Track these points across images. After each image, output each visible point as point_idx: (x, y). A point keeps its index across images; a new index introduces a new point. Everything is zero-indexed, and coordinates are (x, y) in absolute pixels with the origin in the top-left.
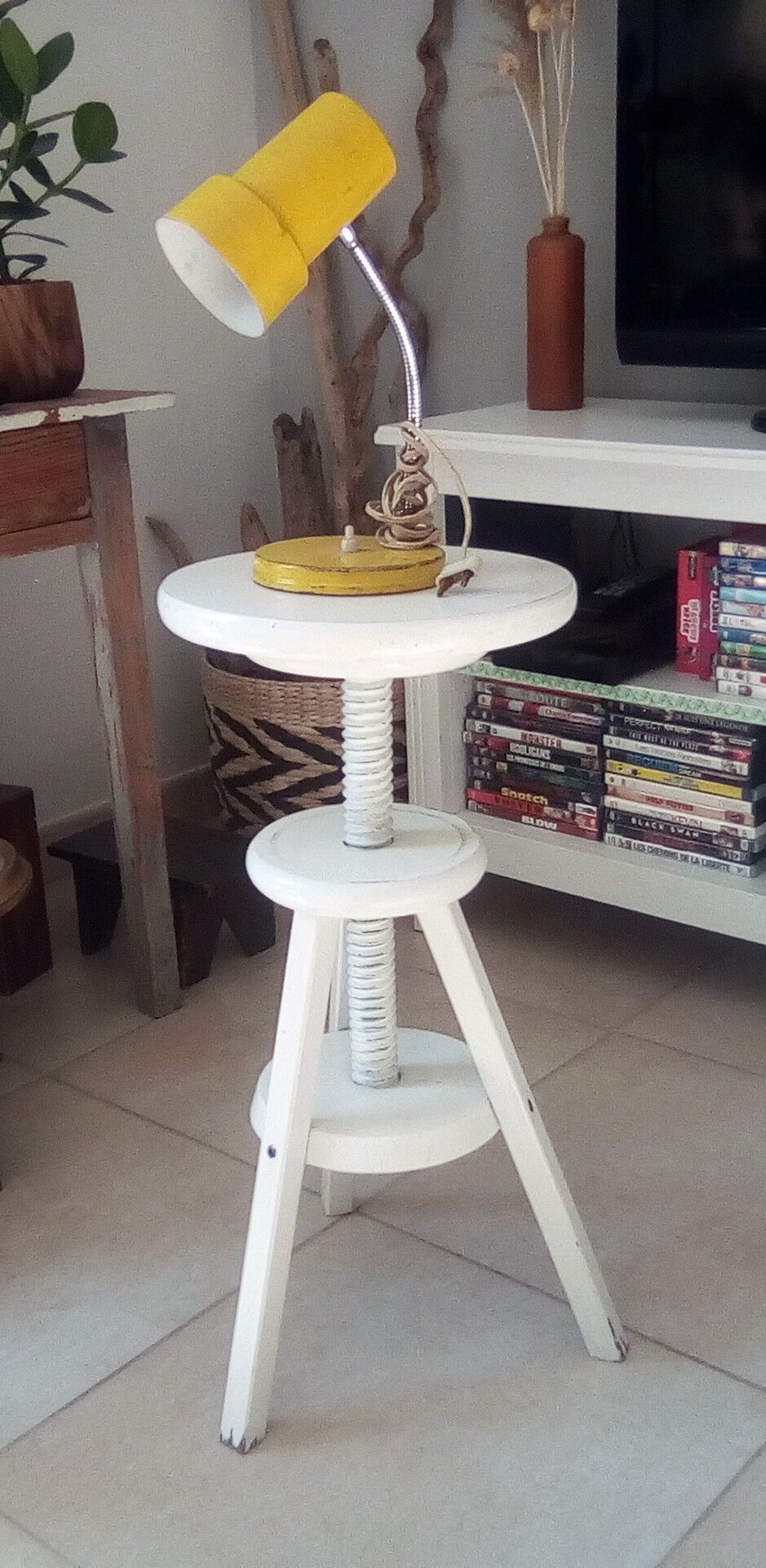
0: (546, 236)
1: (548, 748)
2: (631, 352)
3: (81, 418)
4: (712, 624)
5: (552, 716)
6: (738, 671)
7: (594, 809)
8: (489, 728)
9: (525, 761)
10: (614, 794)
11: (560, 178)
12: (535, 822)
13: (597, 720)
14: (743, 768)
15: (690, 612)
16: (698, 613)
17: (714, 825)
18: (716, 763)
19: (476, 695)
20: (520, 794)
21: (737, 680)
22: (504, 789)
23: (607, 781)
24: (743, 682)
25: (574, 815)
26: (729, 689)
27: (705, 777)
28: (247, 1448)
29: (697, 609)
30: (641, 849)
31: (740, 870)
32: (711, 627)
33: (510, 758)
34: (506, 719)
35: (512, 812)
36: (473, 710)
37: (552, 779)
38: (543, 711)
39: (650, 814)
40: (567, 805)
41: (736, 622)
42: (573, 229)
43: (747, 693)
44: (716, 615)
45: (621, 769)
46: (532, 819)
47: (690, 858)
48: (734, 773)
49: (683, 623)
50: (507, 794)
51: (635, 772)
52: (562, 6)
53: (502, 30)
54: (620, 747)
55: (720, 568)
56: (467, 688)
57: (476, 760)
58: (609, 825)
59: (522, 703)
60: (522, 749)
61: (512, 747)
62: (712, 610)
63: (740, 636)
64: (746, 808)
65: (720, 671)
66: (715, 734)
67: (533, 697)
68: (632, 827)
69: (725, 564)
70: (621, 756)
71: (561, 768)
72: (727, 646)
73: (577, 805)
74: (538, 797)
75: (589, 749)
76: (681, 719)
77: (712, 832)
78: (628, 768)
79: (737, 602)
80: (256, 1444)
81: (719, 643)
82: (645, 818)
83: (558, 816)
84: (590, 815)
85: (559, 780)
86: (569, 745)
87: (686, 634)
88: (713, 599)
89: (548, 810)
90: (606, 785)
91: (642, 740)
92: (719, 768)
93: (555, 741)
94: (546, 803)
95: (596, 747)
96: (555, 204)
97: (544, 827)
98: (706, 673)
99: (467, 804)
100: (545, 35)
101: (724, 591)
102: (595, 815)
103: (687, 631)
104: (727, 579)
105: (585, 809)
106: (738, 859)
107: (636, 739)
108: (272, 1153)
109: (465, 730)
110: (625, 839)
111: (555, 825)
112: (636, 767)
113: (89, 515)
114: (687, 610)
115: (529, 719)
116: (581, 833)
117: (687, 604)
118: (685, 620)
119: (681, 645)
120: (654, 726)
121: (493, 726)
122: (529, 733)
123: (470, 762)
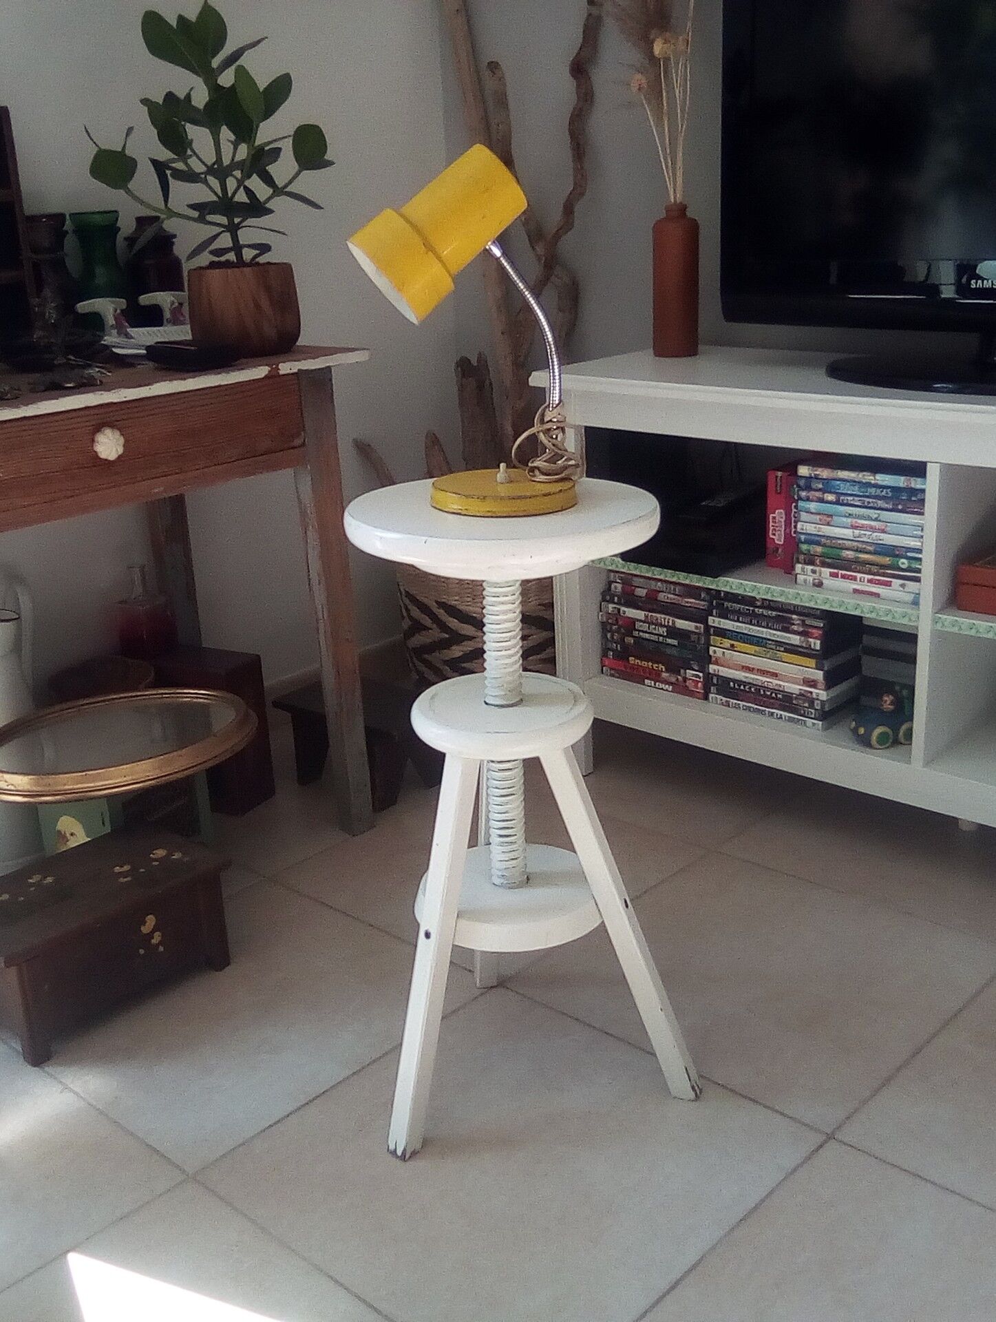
0: (668, 219)
1: (665, 626)
2: (733, 313)
3: (296, 371)
4: (793, 530)
5: (669, 601)
6: (811, 567)
7: (701, 675)
8: (619, 610)
9: (647, 636)
10: (716, 663)
11: (679, 173)
12: (655, 684)
13: (702, 605)
14: (816, 644)
15: (777, 517)
16: (783, 520)
17: (794, 688)
18: (795, 640)
19: (610, 583)
20: (643, 662)
21: (811, 574)
22: (630, 658)
23: (711, 653)
24: (816, 576)
25: (685, 679)
26: (805, 581)
27: (786, 651)
28: (407, 1157)
29: (782, 518)
30: (737, 707)
31: (814, 724)
32: (792, 533)
33: (636, 633)
34: (633, 602)
35: (636, 676)
36: (607, 595)
37: (669, 651)
38: (661, 596)
39: (744, 680)
40: (680, 671)
41: (810, 529)
42: (690, 213)
43: (819, 585)
44: (796, 522)
45: (721, 643)
46: (653, 682)
47: (775, 714)
48: (809, 648)
49: (771, 528)
50: (633, 662)
51: (732, 646)
52: (681, 38)
53: (632, 55)
54: (722, 626)
55: (798, 486)
56: (603, 576)
57: (609, 635)
58: (712, 688)
59: (646, 590)
60: (645, 627)
61: (638, 625)
62: (793, 519)
63: (813, 540)
64: (819, 675)
65: (798, 567)
66: (794, 616)
67: (653, 585)
68: (731, 690)
69: (802, 483)
70: (722, 633)
71: (675, 642)
72: (804, 547)
73: (688, 671)
74: (657, 665)
75: (696, 628)
76: (769, 604)
77: (792, 694)
78: (727, 643)
79: (812, 513)
80: (414, 1154)
81: (798, 545)
82: (740, 683)
83: (673, 680)
84: (698, 679)
85: (674, 652)
86: (682, 624)
87: (774, 537)
88: (794, 510)
89: (665, 675)
90: (711, 656)
91: (738, 621)
92: (797, 643)
93: (671, 622)
94: (664, 670)
95: (702, 626)
96: (675, 195)
97: (662, 689)
98: (789, 570)
99: (602, 670)
100: (667, 59)
101: (801, 504)
102: (702, 680)
103: (774, 535)
104: (803, 494)
105: (694, 675)
106: (813, 716)
107: (731, 620)
108: (428, 935)
109: (601, 611)
110: (724, 699)
111: (671, 687)
112: (733, 642)
113: (303, 444)
114: (774, 518)
115: (651, 603)
116: (691, 694)
117: (774, 513)
118: (773, 526)
119: (770, 546)
120: (747, 610)
121: (623, 609)
122: (650, 614)
123: (604, 636)
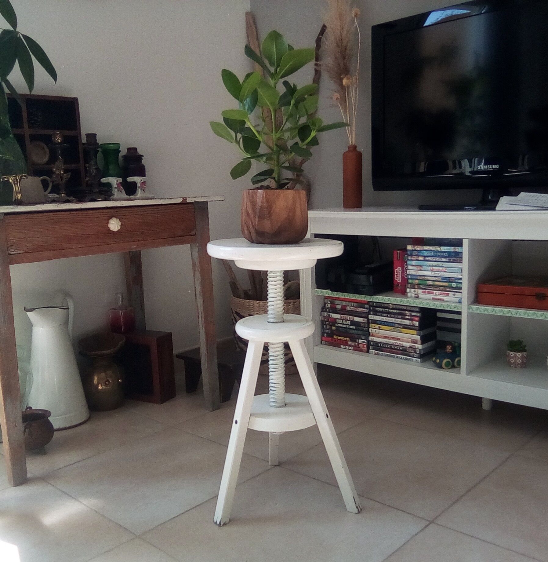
0: (349, 151)
1: (350, 321)
2: (378, 186)
3: (194, 201)
4: (405, 275)
5: (351, 310)
6: (414, 290)
7: (366, 341)
8: (329, 314)
9: (341, 325)
10: (373, 336)
11: (353, 133)
12: (345, 347)
13: (367, 310)
14: (417, 324)
15: (398, 270)
16: (401, 272)
17: (407, 345)
18: (407, 322)
19: (325, 304)
20: (340, 337)
21: (414, 292)
22: (334, 336)
23: (370, 331)
24: (416, 292)
25: (359, 343)
26: (411, 296)
27: (404, 328)
28: (221, 525)
29: (400, 270)
30: (382, 355)
31: (416, 360)
32: (405, 276)
33: (337, 325)
34: (335, 311)
35: (336, 344)
36: (324, 309)
37: (351, 331)
38: (348, 308)
39: (385, 342)
40: (356, 341)
41: (413, 273)
42: (358, 149)
43: (417, 297)
44: (407, 270)
45: (374, 327)
46: (344, 346)
47: (399, 357)
48: (414, 325)
49: (396, 275)
50: (335, 338)
51: (379, 327)
52: (354, 77)
53: (335, 87)
54: (375, 319)
55: (407, 254)
56: (322, 300)
57: (325, 327)
58: (371, 347)
59: (341, 306)
60: (341, 321)
61: (337, 320)
62: (405, 270)
63: (415, 277)
64: (418, 338)
65: (408, 290)
66: (407, 312)
67: (344, 303)
68: (379, 347)
69: (409, 253)
70: (375, 322)
71: (354, 327)
72: (410, 281)
73: (360, 340)
74: (346, 338)
75: (364, 320)
76: (396, 307)
77: (406, 347)
78: (377, 326)
79: (413, 266)
80: (225, 524)
81: (407, 280)
82: (383, 344)
83: (353, 344)
84: (364, 343)
85: (354, 332)
86: (357, 319)
87: (396, 279)
88: (406, 266)
89: (349, 343)
90: (370, 333)
91: (382, 316)
92: (408, 324)
93: (352, 318)
94: (349, 340)
95: (366, 319)
96: (352, 141)
97: (348, 349)
98: (404, 293)
99: (322, 343)
100: (348, 87)
101: (409, 262)
102: (366, 344)
103: (397, 278)
104: (409, 258)
105: (362, 342)
106: (416, 357)
107: (379, 316)
108: (236, 422)
109: (321, 316)
110: (376, 352)
111: (352, 348)
112: (379, 326)
113: (195, 234)
114: (397, 271)
115: (343, 311)
116: (361, 351)
117: (397, 269)
118: (396, 274)
119: (395, 283)
120: (386, 310)
121: (331, 314)
122: (343, 316)
123: (323, 327)
